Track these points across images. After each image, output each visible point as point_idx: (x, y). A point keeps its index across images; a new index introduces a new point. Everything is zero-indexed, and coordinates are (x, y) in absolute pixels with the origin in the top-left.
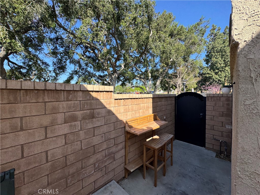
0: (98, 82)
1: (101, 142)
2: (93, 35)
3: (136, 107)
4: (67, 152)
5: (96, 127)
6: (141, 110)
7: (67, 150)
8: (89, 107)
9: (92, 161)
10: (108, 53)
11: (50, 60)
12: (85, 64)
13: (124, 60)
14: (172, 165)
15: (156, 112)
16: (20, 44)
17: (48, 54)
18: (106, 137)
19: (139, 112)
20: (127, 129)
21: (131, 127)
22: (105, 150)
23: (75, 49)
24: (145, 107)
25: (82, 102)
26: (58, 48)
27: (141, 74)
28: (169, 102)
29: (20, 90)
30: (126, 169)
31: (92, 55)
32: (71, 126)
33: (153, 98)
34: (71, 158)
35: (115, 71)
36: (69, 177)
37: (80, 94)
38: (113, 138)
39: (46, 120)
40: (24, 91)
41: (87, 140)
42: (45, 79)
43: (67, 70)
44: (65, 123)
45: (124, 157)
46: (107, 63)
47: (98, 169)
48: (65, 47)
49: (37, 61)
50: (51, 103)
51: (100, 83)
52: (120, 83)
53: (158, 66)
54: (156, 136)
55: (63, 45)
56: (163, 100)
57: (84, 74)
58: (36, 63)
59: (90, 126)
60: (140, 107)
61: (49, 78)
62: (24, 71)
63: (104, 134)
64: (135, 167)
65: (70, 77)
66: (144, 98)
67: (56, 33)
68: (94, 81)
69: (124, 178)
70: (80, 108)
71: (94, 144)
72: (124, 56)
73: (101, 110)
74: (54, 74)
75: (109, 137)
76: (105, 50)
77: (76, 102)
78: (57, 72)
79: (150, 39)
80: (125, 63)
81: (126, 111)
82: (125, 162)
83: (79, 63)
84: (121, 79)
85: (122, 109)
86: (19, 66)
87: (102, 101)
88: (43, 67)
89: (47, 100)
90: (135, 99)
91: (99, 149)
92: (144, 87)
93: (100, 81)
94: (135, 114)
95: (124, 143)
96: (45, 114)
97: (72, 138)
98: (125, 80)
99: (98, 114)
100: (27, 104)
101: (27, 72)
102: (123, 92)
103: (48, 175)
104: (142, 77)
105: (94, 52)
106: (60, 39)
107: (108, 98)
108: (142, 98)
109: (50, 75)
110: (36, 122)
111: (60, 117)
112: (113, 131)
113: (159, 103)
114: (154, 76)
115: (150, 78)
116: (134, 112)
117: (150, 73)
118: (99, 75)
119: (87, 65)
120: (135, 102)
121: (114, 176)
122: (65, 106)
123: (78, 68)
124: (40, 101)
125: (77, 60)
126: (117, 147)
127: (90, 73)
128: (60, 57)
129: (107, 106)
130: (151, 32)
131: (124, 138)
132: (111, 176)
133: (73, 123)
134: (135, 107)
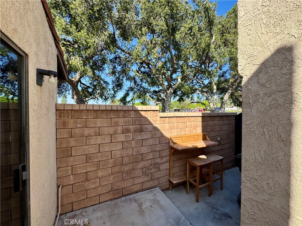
0: (152, 98)
1: (148, 152)
2: (148, 50)
3: (182, 125)
4: (123, 154)
5: (144, 139)
6: (187, 129)
7: (123, 153)
8: (139, 123)
9: (140, 165)
10: (162, 67)
11: (110, 79)
12: (140, 79)
13: (182, 72)
14: (222, 189)
15: (206, 131)
16: (90, 70)
17: (108, 74)
18: (152, 149)
19: (185, 130)
20: (171, 144)
21: (175, 143)
22: (151, 159)
23: (131, 66)
24: (192, 126)
25: (134, 118)
26: (117, 66)
27: (203, 87)
28: (226, 122)
29: (99, 110)
30: (170, 181)
31: (147, 70)
32: (126, 136)
33: (202, 117)
34: (126, 160)
35: (170, 86)
36: (124, 173)
37: (133, 112)
38: (158, 151)
39: (111, 130)
40: (100, 111)
41: (137, 148)
42: (106, 97)
43: (124, 87)
44: (122, 133)
45: (168, 170)
46: (162, 78)
47: (145, 174)
48: (122, 65)
49: (100, 82)
50: (114, 119)
51: (155, 99)
52: (178, 98)
53: (227, 75)
54: (204, 156)
55: (120, 63)
56: (217, 119)
57: (139, 90)
58: (99, 83)
59: (139, 138)
60: (186, 125)
61: (108, 96)
62: (90, 90)
63: (150, 146)
64: (177, 180)
65: (126, 94)
66: (191, 117)
67: (115, 53)
68: (149, 97)
69: (168, 189)
70: (133, 124)
71: (142, 153)
72: (182, 67)
73: (148, 125)
74: (113, 92)
75: (155, 149)
76: (160, 64)
77: (130, 119)
78: (115, 90)
79: (212, 46)
80: (182, 76)
81: (171, 128)
82: (169, 175)
83: (135, 80)
84: (179, 94)
85: (167, 126)
86: (87, 86)
87: (149, 118)
88: (104, 86)
89: (112, 117)
90: (180, 117)
91: (146, 158)
92: (206, 102)
93: (155, 97)
94: (180, 131)
95: (168, 157)
96: (111, 126)
97: (127, 145)
98: (183, 95)
99: (146, 129)
100: (102, 119)
101: (93, 91)
102: (182, 108)
103: (112, 167)
104: (205, 90)
105: (149, 67)
106: (118, 58)
107: (154, 116)
108: (188, 117)
109: (109, 93)
110: (106, 131)
111: (120, 129)
112: (158, 145)
113: (211, 122)
114: (221, 88)
115: (215, 91)
116: (179, 130)
117: (215, 86)
118: (154, 91)
119: (142, 80)
120: (181, 120)
121: (159, 184)
122: (122, 121)
123: (134, 84)
124: (109, 117)
125: (133, 76)
126: (161, 159)
127: (145, 89)
128: (118, 76)
129: (153, 123)
130: (214, 37)
131: (169, 153)
132: (156, 183)
133: (128, 134)
134: (180, 125)
